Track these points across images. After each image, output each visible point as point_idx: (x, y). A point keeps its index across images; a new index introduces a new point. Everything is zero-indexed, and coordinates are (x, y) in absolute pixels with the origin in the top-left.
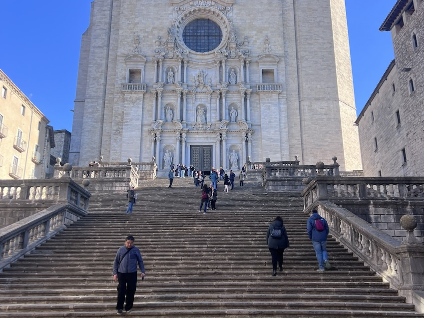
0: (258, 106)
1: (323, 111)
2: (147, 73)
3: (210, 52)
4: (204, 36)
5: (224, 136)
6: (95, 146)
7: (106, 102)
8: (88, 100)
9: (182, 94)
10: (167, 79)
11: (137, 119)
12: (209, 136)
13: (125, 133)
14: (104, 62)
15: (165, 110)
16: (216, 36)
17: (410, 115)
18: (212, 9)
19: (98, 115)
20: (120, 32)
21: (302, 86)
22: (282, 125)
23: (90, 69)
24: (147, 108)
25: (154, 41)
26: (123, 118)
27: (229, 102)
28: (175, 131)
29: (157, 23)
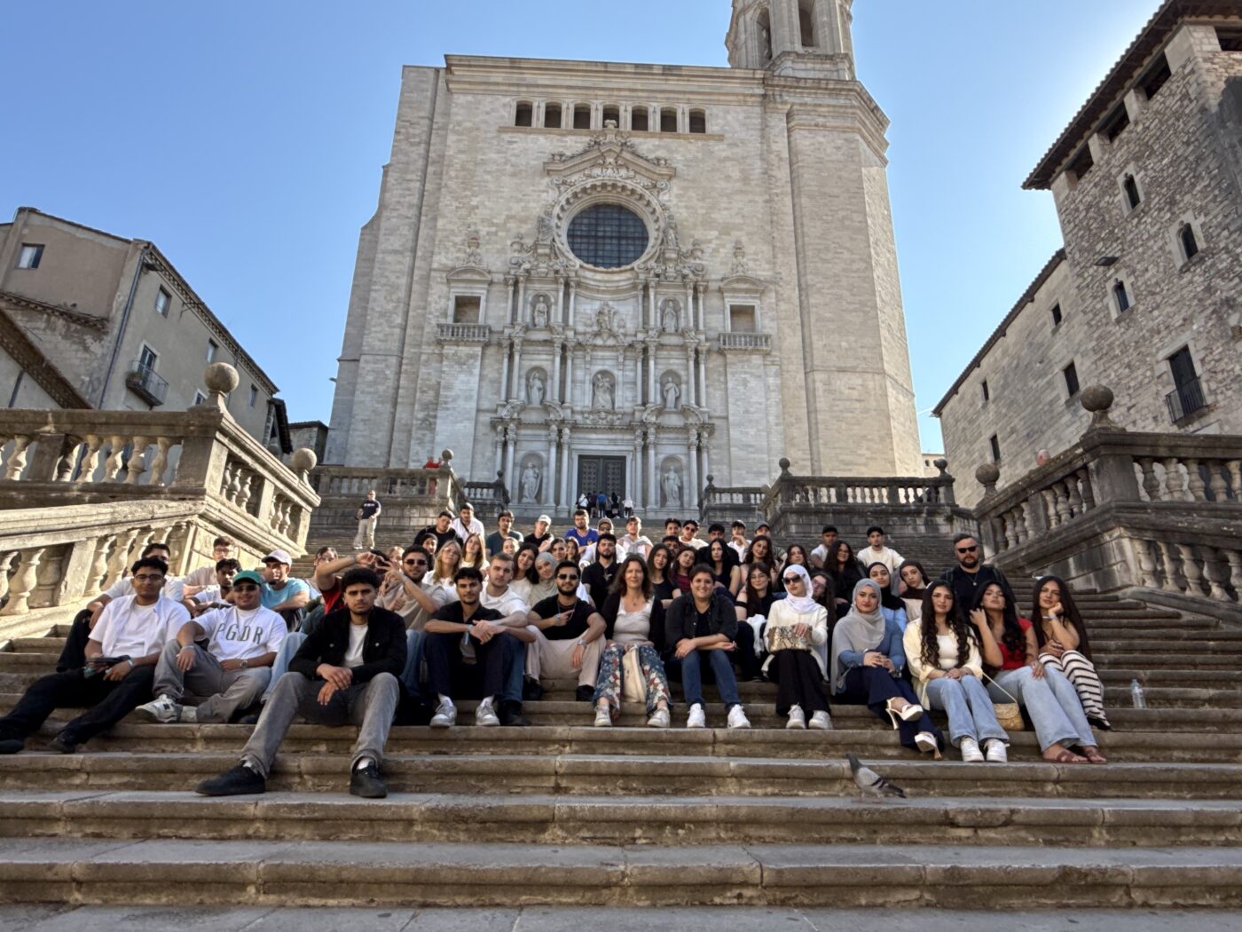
0: (722, 379)
2: (492, 305)
3: (623, 268)
4: (611, 238)
5: (651, 438)
6: (377, 453)
7: (404, 361)
8: (367, 357)
9: (564, 348)
10: (533, 319)
11: (468, 398)
12: (619, 436)
13: (441, 426)
14: (404, 281)
15: (528, 379)
16: (634, 238)
17: (1116, 367)
18: (630, 184)
19: (385, 388)
20: (440, 223)
21: (811, 343)
22: (772, 419)
23: (373, 294)
24: (490, 376)
25: (509, 243)
26: (437, 395)
27: (662, 368)
28: (547, 425)
29: (516, 208)
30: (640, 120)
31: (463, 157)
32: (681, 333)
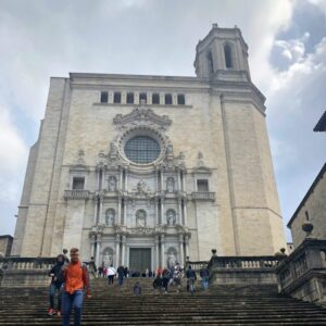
0: (194, 212)
1: (254, 218)
2: (90, 181)
3: (149, 164)
4: (144, 151)
8: (32, 205)
9: (123, 200)
10: (109, 187)
11: (78, 223)
12: (148, 239)
14: (50, 171)
15: (106, 214)
16: (154, 151)
18: (152, 127)
19: (40, 220)
20: (67, 145)
23: (35, 177)
24: (89, 213)
26: (64, 222)
27: (167, 208)
28: (115, 235)
29: (101, 138)
30: (156, 99)
31: (77, 116)
32: (176, 192)
